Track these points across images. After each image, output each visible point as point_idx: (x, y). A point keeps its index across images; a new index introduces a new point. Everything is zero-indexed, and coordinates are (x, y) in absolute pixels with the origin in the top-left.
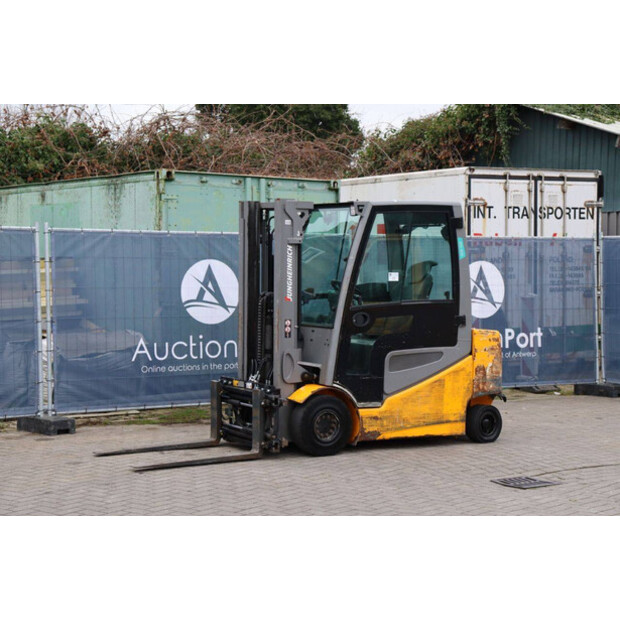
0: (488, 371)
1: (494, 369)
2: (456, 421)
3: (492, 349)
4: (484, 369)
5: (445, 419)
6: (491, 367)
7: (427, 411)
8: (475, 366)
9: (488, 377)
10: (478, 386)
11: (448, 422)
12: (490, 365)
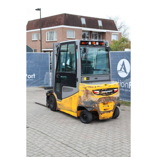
0: (82, 98)
1: (84, 98)
2: (75, 112)
3: (83, 91)
4: (81, 97)
5: (72, 111)
6: (83, 97)
7: (69, 106)
8: (79, 96)
9: (82, 100)
10: (79, 103)
11: (73, 112)
12: (83, 96)
